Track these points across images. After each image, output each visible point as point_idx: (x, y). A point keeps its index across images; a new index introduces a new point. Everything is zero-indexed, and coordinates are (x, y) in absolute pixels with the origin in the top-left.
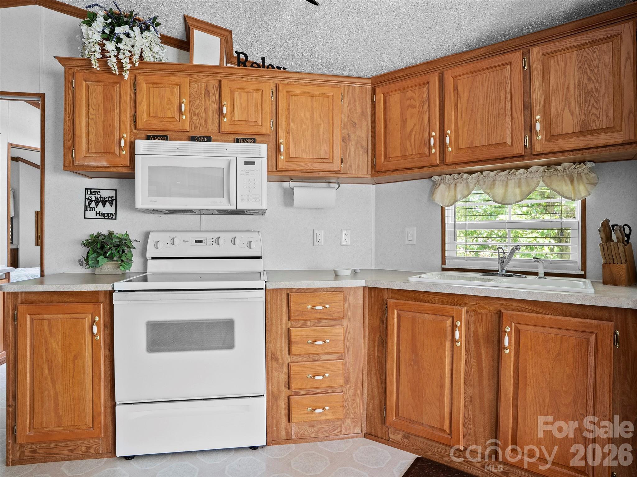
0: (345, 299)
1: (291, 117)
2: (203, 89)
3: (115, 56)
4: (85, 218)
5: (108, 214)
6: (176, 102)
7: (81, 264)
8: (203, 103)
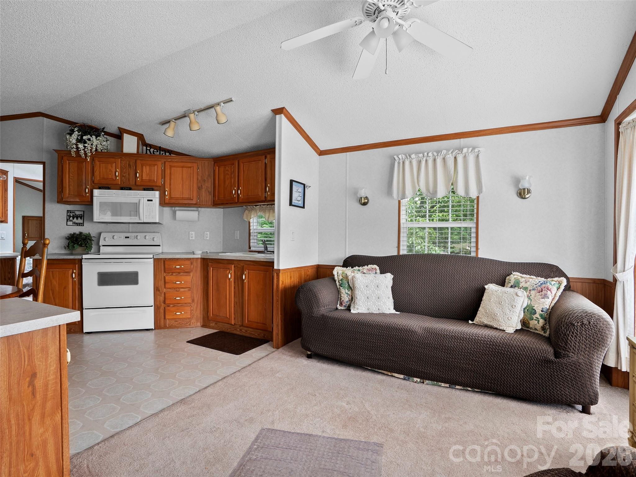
0: (192, 264)
1: (172, 177)
2: (127, 164)
3: (83, 150)
4: (67, 225)
5: (79, 223)
6: (114, 171)
7: (65, 248)
8: (128, 171)
